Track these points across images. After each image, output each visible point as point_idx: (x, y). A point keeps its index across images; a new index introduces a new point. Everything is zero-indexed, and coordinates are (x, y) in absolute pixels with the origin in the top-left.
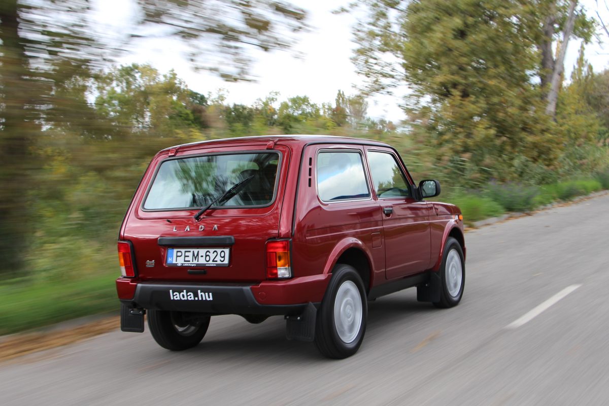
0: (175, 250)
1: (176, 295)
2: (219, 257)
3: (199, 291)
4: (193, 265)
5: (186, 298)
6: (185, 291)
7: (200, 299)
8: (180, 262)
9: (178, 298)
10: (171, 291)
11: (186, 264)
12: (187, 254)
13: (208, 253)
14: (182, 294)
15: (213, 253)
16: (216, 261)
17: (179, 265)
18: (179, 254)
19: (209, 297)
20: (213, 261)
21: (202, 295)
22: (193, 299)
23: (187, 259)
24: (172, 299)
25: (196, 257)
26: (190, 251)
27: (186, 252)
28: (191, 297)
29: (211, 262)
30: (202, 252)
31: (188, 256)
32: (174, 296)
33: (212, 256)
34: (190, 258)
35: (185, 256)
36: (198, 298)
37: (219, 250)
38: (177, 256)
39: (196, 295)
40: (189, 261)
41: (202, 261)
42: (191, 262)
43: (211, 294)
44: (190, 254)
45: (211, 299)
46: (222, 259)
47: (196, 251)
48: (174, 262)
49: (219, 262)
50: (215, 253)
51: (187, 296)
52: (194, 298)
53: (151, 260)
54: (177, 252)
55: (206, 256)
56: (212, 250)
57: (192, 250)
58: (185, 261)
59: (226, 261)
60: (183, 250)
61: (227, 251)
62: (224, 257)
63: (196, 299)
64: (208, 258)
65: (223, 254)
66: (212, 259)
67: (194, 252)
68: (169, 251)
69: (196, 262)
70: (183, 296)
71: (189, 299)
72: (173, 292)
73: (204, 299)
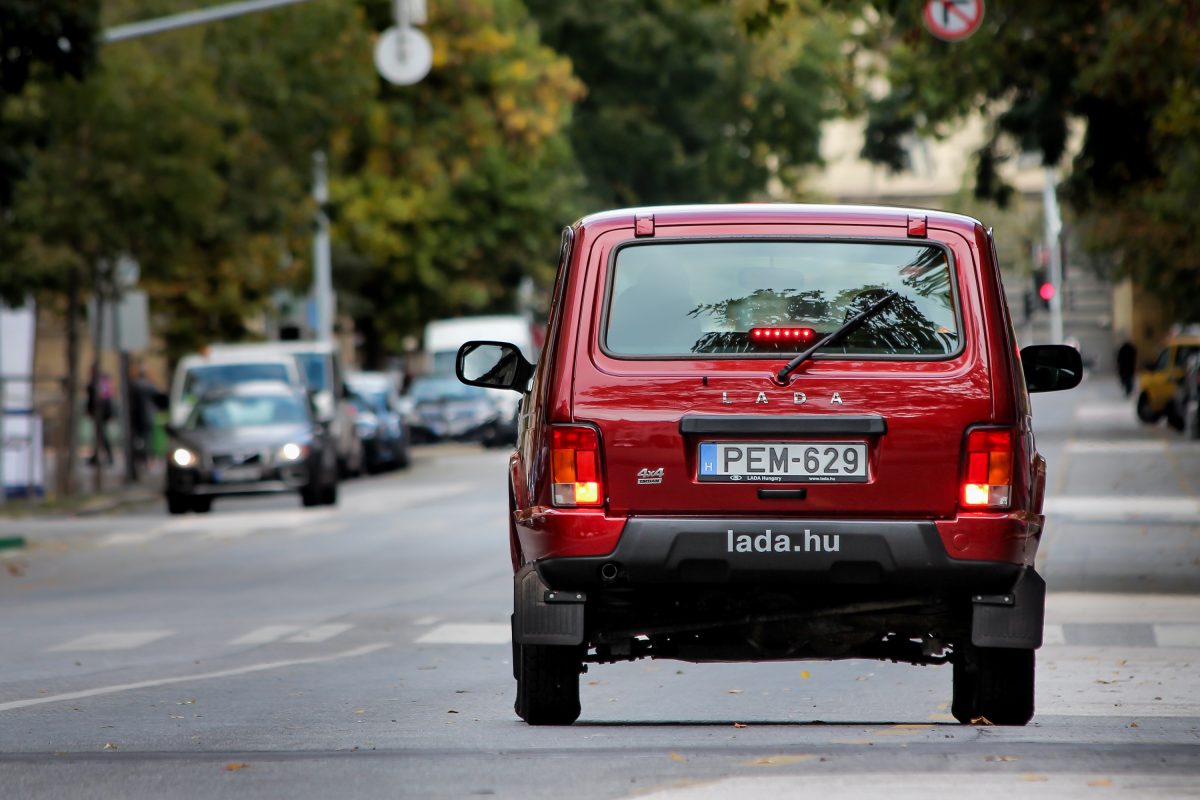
0: (720, 448)
1: (744, 540)
3: (807, 532)
4: (773, 479)
5: (768, 548)
6: (769, 532)
7: (807, 548)
8: (738, 470)
9: (749, 549)
10: (730, 533)
11: (755, 476)
12: (754, 455)
13: (811, 454)
14: (759, 538)
15: (826, 453)
16: (837, 471)
17: (735, 478)
18: (733, 455)
19: (831, 544)
20: (827, 469)
21: (813, 542)
22: (787, 548)
23: (754, 465)
24: (730, 549)
25: (779, 460)
26: (763, 449)
27: (749, 450)
28: (784, 545)
29: (820, 472)
30: (797, 450)
31: (759, 460)
32: (735, 543)
33: (824, 460)
34: (765, 464)
35: (750, 460)
36: (802, 547)
37: (841, 448)
38: (727, 460)
39: (797, 539)
40: (763, 470)
41: (797, 470)
42: (767, 473)
44: (765, 456)
45: (836, 548)
46: (851, 467)
47: (779, 448)
48: (720, 471)
49: (842, 473)
50: (831, 455)
51: (774, 542)
52: (792, 547)
53: (652, 469)
54: (727, 450)
55: (808, 459)
56: (822, 448)
57: (768, 447)
58: (749, 470)
59: (863, 471)
60: (743, 447)
61: (861, 449)
62: (855, 462)
63: (797, 549)
64: (812, 465)
65: (851, 456)
66: (823, 465)
67: (772, 449)
68: (705, 449)
69: (781, 472)
70: (763, 543)
71: (777, 548)
72: (736, 536)
73: (818, 549)
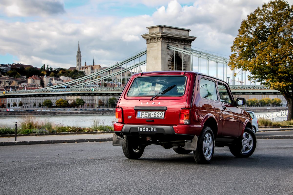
0: (141, 112)
1: (141, 129)
2: (160, 115)
3: (151, 128)
5: (145, 130)
6: (145, 128)
7: (151, 131)
8: (143, 116)
10: (139, 127)
12: (146, 114)
13: (155, 113)
14: (143, 129)
16: (159, 117)
17: (143, 118)
18: (143, 113)
19: (155, 130)
21: (152, 129)
22: (148, 131)
23: (146, 115)
24: (139, 130)
25: (150, 115)
26: (148, 113)
27: (145, 113)
28: (147, 130)
29: (156, 117)
30: (153, 113)
31: (147, 114)
32: (140, 129)
33: (157, 114)
34: (147, 115)
35: (145, 114)
36: (150, 130)
37: (160, 112)
38: (142, 114)
39: (149, 129)
40: (147, 116)
41: (152, 116)
42: (148, 117)
43: (156, 129)
44: (148, 114)
45: (156, 131)
46: (161, 116)
47: (150, 112)
48: (140, 116)
49: (160, 117)
50: (158, 114)
51: (146, 129)
52: (149, 131)
53: (130, 116)
54: (142, 113)
55: (154, 114)
56: (157, 112)
57: (148, 112)
59: (163, 117)
60: (144, 112)
61: (163, 113)
62: (162, 115)
63: (150, 131)
64: (155, 115)
65: (161, 114)
66: (157, 116)
67: (149, 113)
68: (139, 112)
69: (150, 117)
70: (144, 130)
71: (146, 131)
72: (140, 128)
73: (153, 131)
